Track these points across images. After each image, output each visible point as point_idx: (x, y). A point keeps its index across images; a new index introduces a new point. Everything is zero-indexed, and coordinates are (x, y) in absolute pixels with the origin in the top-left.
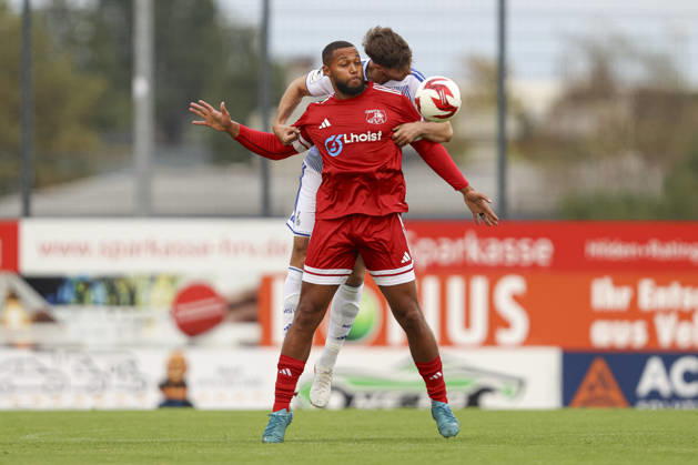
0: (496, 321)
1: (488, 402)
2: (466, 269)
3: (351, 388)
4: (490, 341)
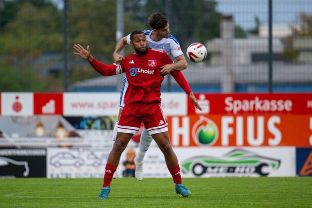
0: (268, 135)
1: (265, 170)
2: (255, 113)
3: (206, 164)
4: (265, 144)
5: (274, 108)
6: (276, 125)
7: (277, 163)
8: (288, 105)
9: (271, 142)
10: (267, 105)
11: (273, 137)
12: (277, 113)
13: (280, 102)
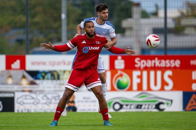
0: (164, 83)
1: (162, 107)
2: (155, 68)
3: (122, 103)
4: (162, 89)
5: (168, 65)
6: (169, 76)
7: (170, 102)
8: (177, 63)
9: (166, 88)
10: (163, 63)
11: (167, 84)
12: (170, 68)
13: (172, 61)
